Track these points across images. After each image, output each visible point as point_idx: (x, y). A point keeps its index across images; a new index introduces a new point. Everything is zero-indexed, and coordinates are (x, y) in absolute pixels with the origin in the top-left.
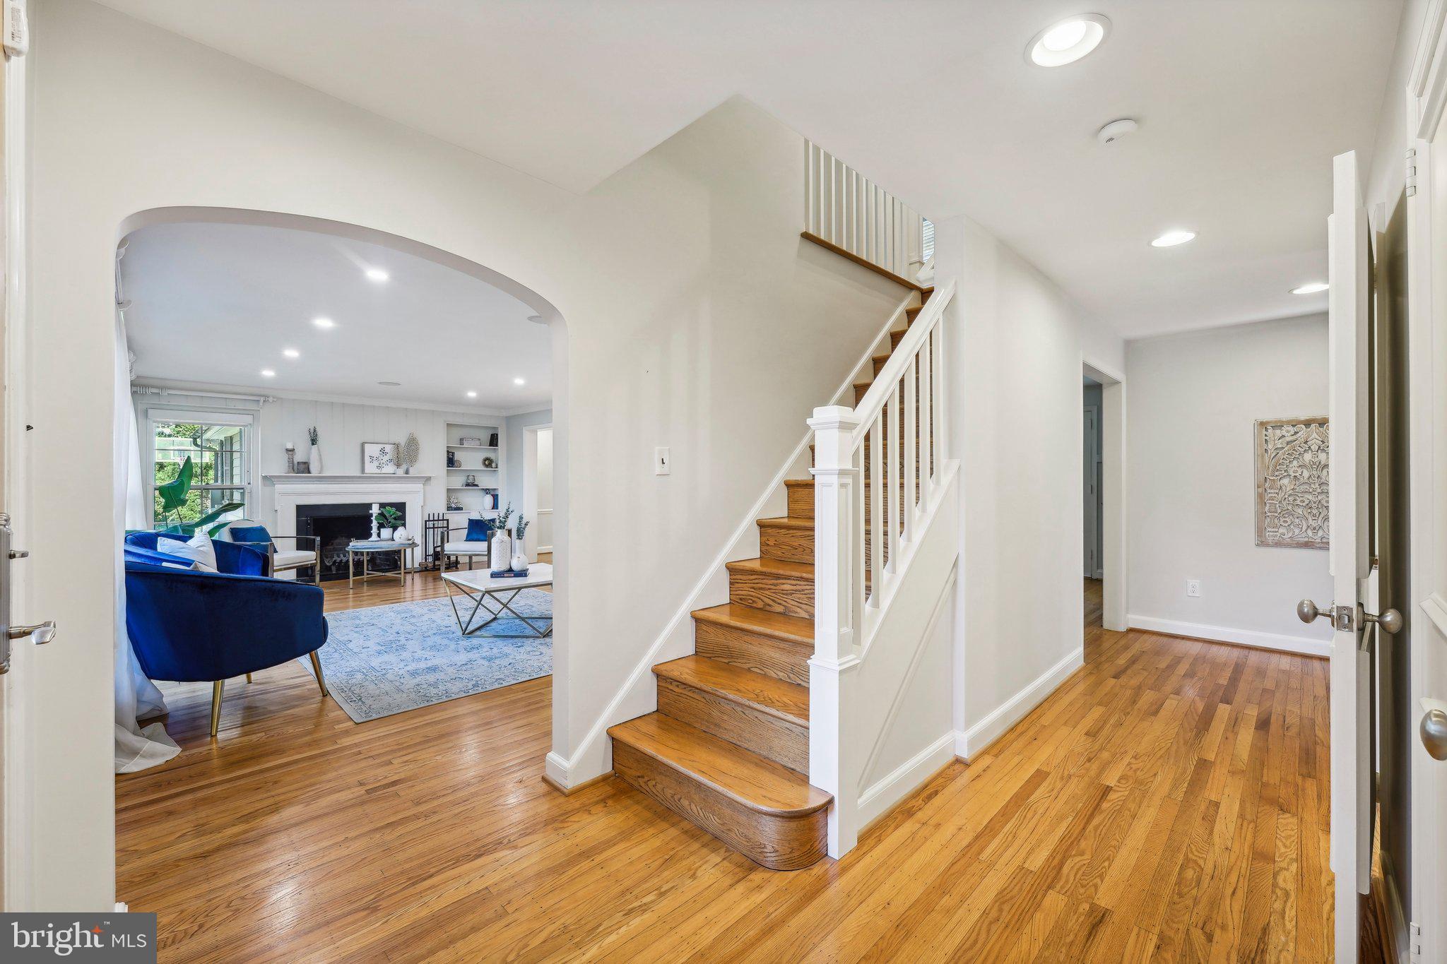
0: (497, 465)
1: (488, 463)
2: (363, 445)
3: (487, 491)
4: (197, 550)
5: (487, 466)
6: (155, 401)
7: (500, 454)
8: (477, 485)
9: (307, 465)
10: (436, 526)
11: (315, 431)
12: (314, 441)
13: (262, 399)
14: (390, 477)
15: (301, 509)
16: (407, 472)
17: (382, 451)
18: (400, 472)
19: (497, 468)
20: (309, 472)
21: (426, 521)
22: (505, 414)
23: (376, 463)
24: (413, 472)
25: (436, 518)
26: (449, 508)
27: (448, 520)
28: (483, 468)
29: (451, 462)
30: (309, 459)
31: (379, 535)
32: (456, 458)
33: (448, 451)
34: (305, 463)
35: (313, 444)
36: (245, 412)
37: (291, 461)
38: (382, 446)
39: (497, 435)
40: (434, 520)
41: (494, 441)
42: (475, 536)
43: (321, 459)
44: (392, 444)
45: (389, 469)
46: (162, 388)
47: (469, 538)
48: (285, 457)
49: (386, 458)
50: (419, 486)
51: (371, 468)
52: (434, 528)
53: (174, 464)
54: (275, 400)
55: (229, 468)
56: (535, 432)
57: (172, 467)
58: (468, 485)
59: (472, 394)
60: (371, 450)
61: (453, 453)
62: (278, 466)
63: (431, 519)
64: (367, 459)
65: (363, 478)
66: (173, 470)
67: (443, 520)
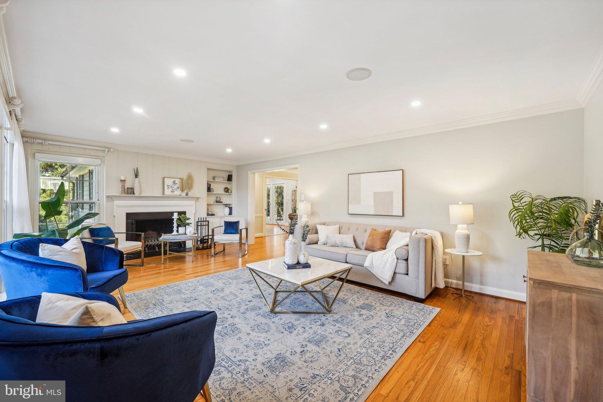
0: (231, 191)
1: (227, 190)
2: (164, 178)
3: (226, 205)
4: (71, 253)
5: (226, 192)
6: (39, 147)
7: (233, 186)
8: (222, 202)
9: (132, 190)
10: (202, 224)
11: (137, 169)
12: (136, 176)
13: (107, 150)
14: (177, 197)
15: (129, 216)
16: (187, 195)
17: (174, 182)
18: (184, 194)
19: (231, 193)
20: (134, 194)
21: (197, 222)
22: (236, 164)
23: (170, 189)
24: (190, 194)
25: (202, 220)
26: (208, 215)
27: (208, 221)
28: (224, 193)
29: (209, 189)
30: (134, 186)
31: (177, 231)
32: (212, 187)
33: (207, 183)
34: (132, 188)
35: (136, 177)
36: (96, 157)
37: (123, 187)
38: (174, 180)
39: (232, 175)
40: (201, 221)
41: (230, 178)
42: (229, 231)
43: (140, 187)
44: (179, 179)
45: (178, 192)
46: (45, 140)
47: (226, 232)
48: (120, 184)
49: (176, 186)
50: (193, 202)
51: (168, 192)
52: (201, 225)
53: (51, 190)
54: (114, 150)
55: (81, 191)
56: (254, 173)
57: (50, 191)
58: (217, 202)
59: (229, 150)
60: (168, 182)
61: (210, 184)
62: (116, 190)
63: (200, 220)
64: (166, 187)
65: (164, 197)
66: (51, 192)
67: (206, 221)
